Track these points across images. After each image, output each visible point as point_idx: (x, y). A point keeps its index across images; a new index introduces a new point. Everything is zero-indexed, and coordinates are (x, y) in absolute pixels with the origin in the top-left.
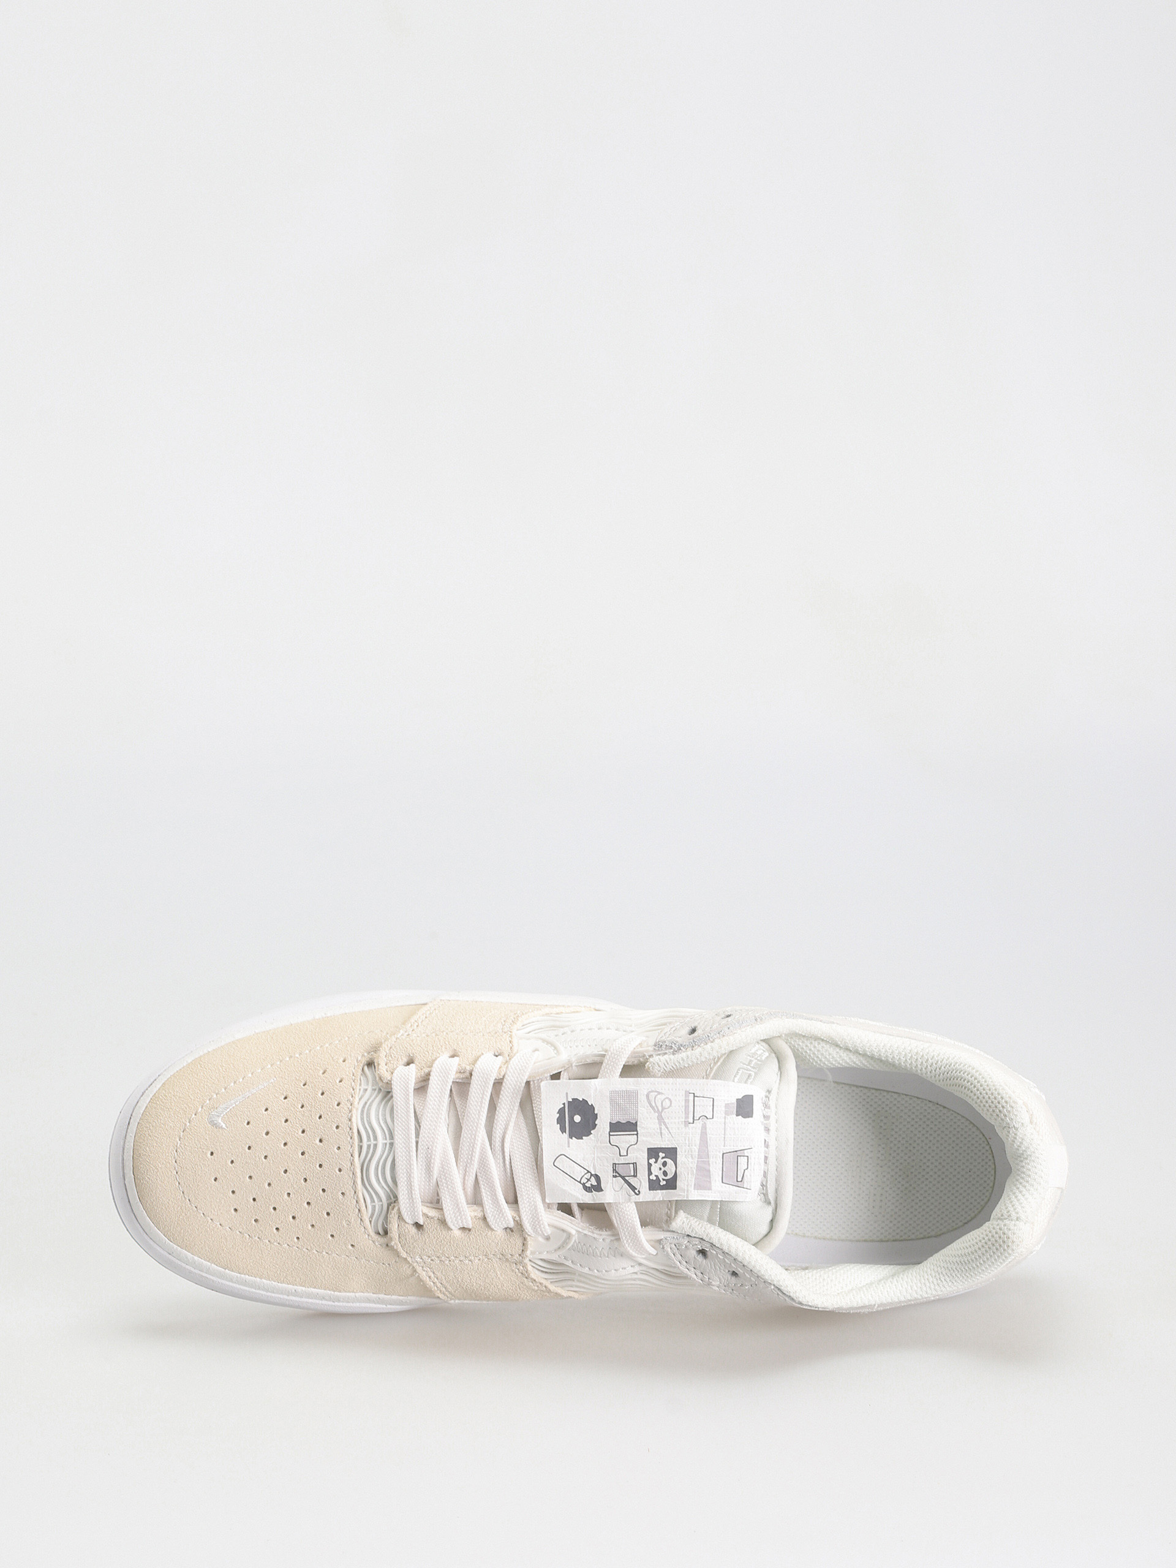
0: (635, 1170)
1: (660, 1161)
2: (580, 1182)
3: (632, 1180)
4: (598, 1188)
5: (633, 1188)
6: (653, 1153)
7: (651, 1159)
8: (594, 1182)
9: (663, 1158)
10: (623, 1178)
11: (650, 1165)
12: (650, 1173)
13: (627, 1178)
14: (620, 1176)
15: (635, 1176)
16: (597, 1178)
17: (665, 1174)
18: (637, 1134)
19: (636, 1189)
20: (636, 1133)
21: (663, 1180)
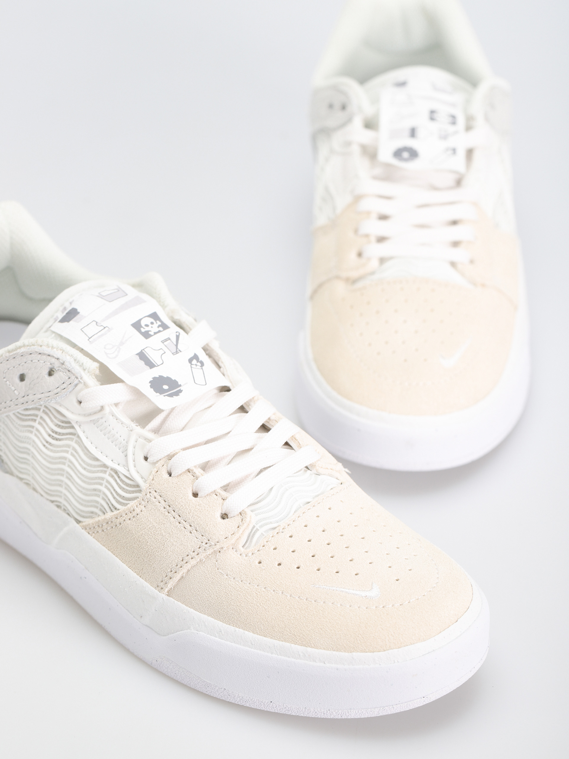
0: (166, 340)
1: (147, 329)
2: (202, 369)
3: (174, 339)
4: (196, 357)
5: (178, 337)
6: (147, 335)
7: (150, 334)
8: (194, 362)
9: (144, 328)
10: (177, 345)
11: (155, 333)
12: (159, 331)
13: (175, 343)
14: (177, 348)
15: (169, 339)
16: (190, 361)
17: (152, 323)
18: (144, 349)
19: (177, 335)
20: (143, 351)
21: (157, 323)
